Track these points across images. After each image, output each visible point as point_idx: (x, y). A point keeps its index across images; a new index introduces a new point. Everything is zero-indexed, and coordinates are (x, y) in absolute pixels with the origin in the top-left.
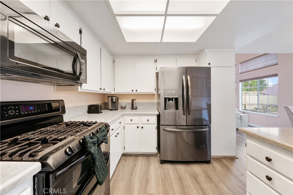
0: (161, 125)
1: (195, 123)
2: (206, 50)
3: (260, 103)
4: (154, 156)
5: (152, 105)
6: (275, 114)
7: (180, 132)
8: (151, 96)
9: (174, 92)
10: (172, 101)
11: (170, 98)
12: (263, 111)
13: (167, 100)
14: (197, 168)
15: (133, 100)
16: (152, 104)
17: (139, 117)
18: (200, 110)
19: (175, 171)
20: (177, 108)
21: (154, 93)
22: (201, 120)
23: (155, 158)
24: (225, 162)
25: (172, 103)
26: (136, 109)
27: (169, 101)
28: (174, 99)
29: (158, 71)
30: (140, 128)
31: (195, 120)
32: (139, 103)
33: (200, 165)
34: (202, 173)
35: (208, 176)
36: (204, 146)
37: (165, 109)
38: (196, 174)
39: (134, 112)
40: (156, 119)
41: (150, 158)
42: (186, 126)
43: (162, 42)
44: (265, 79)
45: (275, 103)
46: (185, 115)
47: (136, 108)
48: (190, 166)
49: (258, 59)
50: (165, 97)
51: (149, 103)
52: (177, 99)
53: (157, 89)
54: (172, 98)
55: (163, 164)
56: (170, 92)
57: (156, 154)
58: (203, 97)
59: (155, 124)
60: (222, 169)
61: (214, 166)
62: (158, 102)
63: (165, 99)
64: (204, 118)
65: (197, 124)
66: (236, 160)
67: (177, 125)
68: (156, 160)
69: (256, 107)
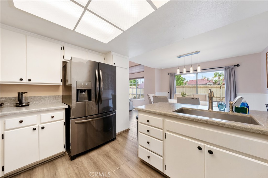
0: (71, 119)
1: (104, 110)
2: (112, 53)
3: (137, 93)
4: (61, 157)
5: (56, 99)
6: (143, 99)
7: (89, 122)
8: (54, 87)
9: (87, 84)
10: (85, 93)
11: (82, 90)
12: (138, 98)
13: (79, 91)
14: (107, 148)
15: (22, 93)
16: (56, 97)
17: (36, 115)
18: (108, 100)
19: (89, 159)
20: (90, 99)
21: (60, 84)
22: (108, 108)
23: (63, 158)
24: (124, 134)
25: (85, 94)
26: (28, 105)
27: (81, 93)
28: (86, 91)
29: (65, 60)
30: (39, 129)
31: (104, 109)
32: (31, 97)
33: (109, 144)
34: (111, 149)
35: (116, 149)
36: (110, 129)
37: (77, 101)
38: (107, 152)
39: (24, 110)
40: (64, 113)
41: (55, 162)
42: (99, 114)
43: (75, 30)
44: (138, 79)
45: (142, 93)
46: (97, 104)
47: (26, 104)
48: (101, 148)
49: (137, 66)
50: (78, 88)
51: (50, 96)
52: (89, 91)
53: (65, 80)
54: (85, 90)
55: (75, 159)
56: (83, 84)
57: (63, 153)
58: (109, 89)
59: (63, 120)
60: (123, 140)
61: (118, 141)
62: (64, 94)
63: (78, 90)
64: (110, 107)
65: (106, 112)
66: (130, 131)
67: (86, 116)
68: (65, 160)
69: (135, 96)
